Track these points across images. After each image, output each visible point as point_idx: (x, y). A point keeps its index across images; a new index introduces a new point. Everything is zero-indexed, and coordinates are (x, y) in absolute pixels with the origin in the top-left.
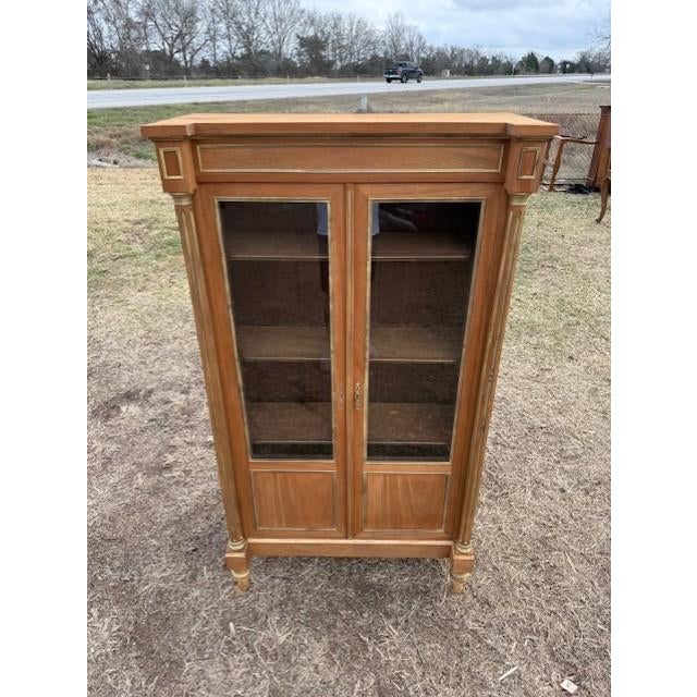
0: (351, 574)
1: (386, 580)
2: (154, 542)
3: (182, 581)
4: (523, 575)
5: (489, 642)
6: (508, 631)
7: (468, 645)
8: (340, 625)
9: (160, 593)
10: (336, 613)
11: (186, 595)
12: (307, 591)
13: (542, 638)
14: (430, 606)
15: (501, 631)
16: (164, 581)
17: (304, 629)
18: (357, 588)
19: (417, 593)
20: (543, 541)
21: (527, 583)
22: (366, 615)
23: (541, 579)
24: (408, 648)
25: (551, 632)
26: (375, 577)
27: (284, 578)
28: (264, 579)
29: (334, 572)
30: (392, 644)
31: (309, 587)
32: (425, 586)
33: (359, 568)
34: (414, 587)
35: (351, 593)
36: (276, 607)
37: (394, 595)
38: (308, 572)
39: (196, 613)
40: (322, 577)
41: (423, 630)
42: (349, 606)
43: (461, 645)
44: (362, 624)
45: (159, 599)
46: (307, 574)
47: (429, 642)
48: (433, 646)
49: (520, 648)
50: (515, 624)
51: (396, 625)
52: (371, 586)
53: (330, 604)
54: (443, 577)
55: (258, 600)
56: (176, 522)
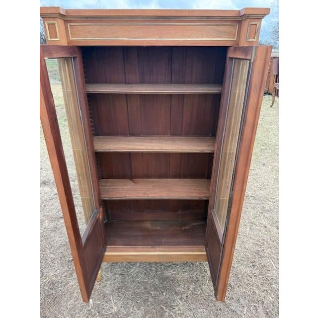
0: (157, 271)
1: (175, 274)
2: (52, 256)
3: (65, 276)
4: (248, 271)
5: (232, 307)
6: (242, 301)
7: (220, 310)
8: (151, 300)
9: (53, 283)
10: (148, 293)
11: (67, 284)
12: (133, 281)
13: (260, 305)
14: (199, 289)
15: (238, 301)
16: (56, 277)
17: (130, 302)
18: (160, 279)
19: (192, 281)
20: (257, 253)
21: (250, 275)
22: (165, 294)
23: (257, 272)
24: (188, 312)
25: (265, 302)
26: (169, 273)
27: (121, 274)
28: (110, 275)
29: (148, 270)
30: (179, 310)
31: (134, 279)
32: (197, 277)
33: (161, 268)
34: (190, 278)
35: (157, 282)
36: (116, 290)
37: (180, 282)
38: (134, 270)
39: (71, 294)
40: (141, 274)
41: (196, 301)
42: (156, 289)
43: (217, 310)
44: (162, 299)
45: (52, 287)
46: (133, 272)
47: (199, 308)
48: (201, 310)
49: (249, 311)
50: (245, 298)
51: (181, 299)
52: (168, 278)
53: (145, 288)
54: (206, 272)
55: (106, 286)
56: (64, 245)
